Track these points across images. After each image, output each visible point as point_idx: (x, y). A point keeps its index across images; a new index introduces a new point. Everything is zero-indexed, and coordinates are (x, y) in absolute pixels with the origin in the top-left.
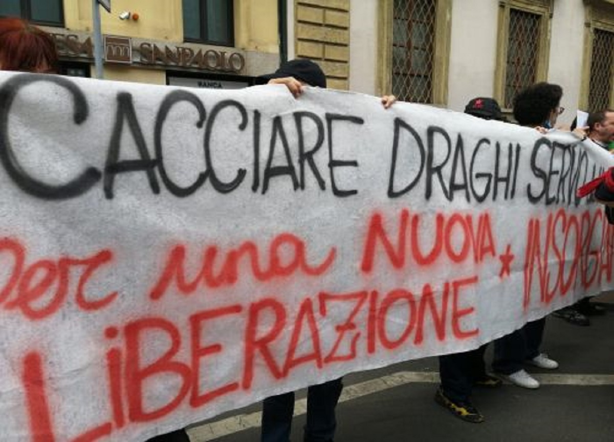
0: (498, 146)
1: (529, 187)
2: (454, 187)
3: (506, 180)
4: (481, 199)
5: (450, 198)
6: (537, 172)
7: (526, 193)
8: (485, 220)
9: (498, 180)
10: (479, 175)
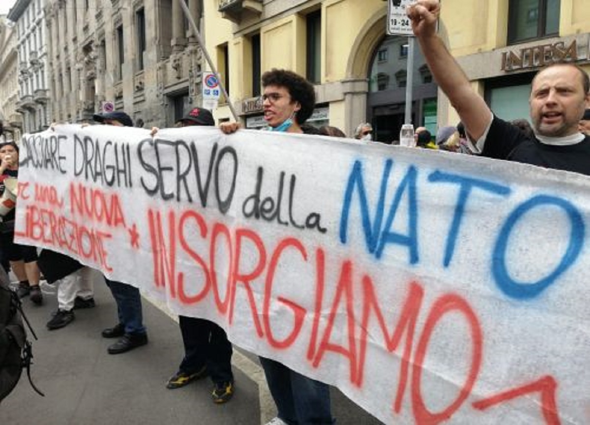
0: (116, 146)
1: (142, 180)
2: (97, 174)
3: (124, 172)
4: (110, 184)
5: (95, 180)
6: (146, 167)
7: (141, 184)
8: (115, 199)
9: (119, 171)
10: (108, 167)
